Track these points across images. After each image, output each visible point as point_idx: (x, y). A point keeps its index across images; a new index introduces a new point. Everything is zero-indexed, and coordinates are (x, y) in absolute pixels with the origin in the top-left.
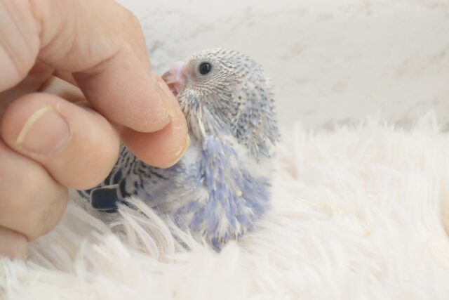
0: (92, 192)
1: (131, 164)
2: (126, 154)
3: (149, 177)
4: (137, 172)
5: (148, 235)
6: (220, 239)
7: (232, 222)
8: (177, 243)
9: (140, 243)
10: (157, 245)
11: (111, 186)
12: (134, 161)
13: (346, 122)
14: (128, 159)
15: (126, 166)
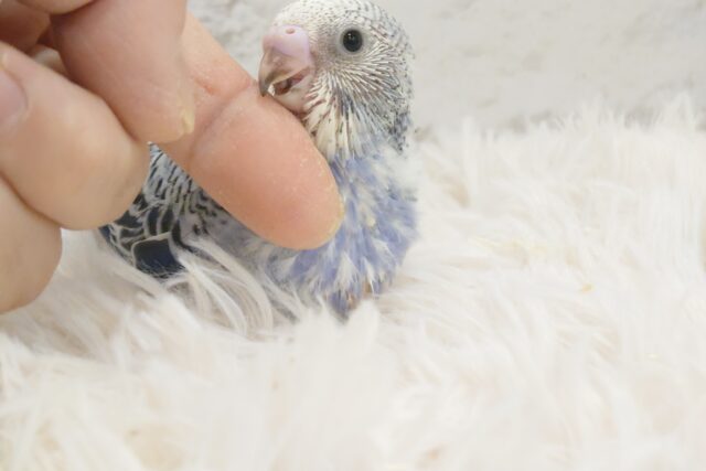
0: (133, 247)
1: (185, 196)
2: (176, 180)
3: (214, 215)
4: (194, 209)
5: (230, 299)
6: (343, 294)
7: (359, 264)
8: (276, 312)
9: (217, 311)
10: (245, 314)
11: (160, 237)
12: (189, 191)
13: (545, 116)
14: (180, 188)
15: (177, 201)
